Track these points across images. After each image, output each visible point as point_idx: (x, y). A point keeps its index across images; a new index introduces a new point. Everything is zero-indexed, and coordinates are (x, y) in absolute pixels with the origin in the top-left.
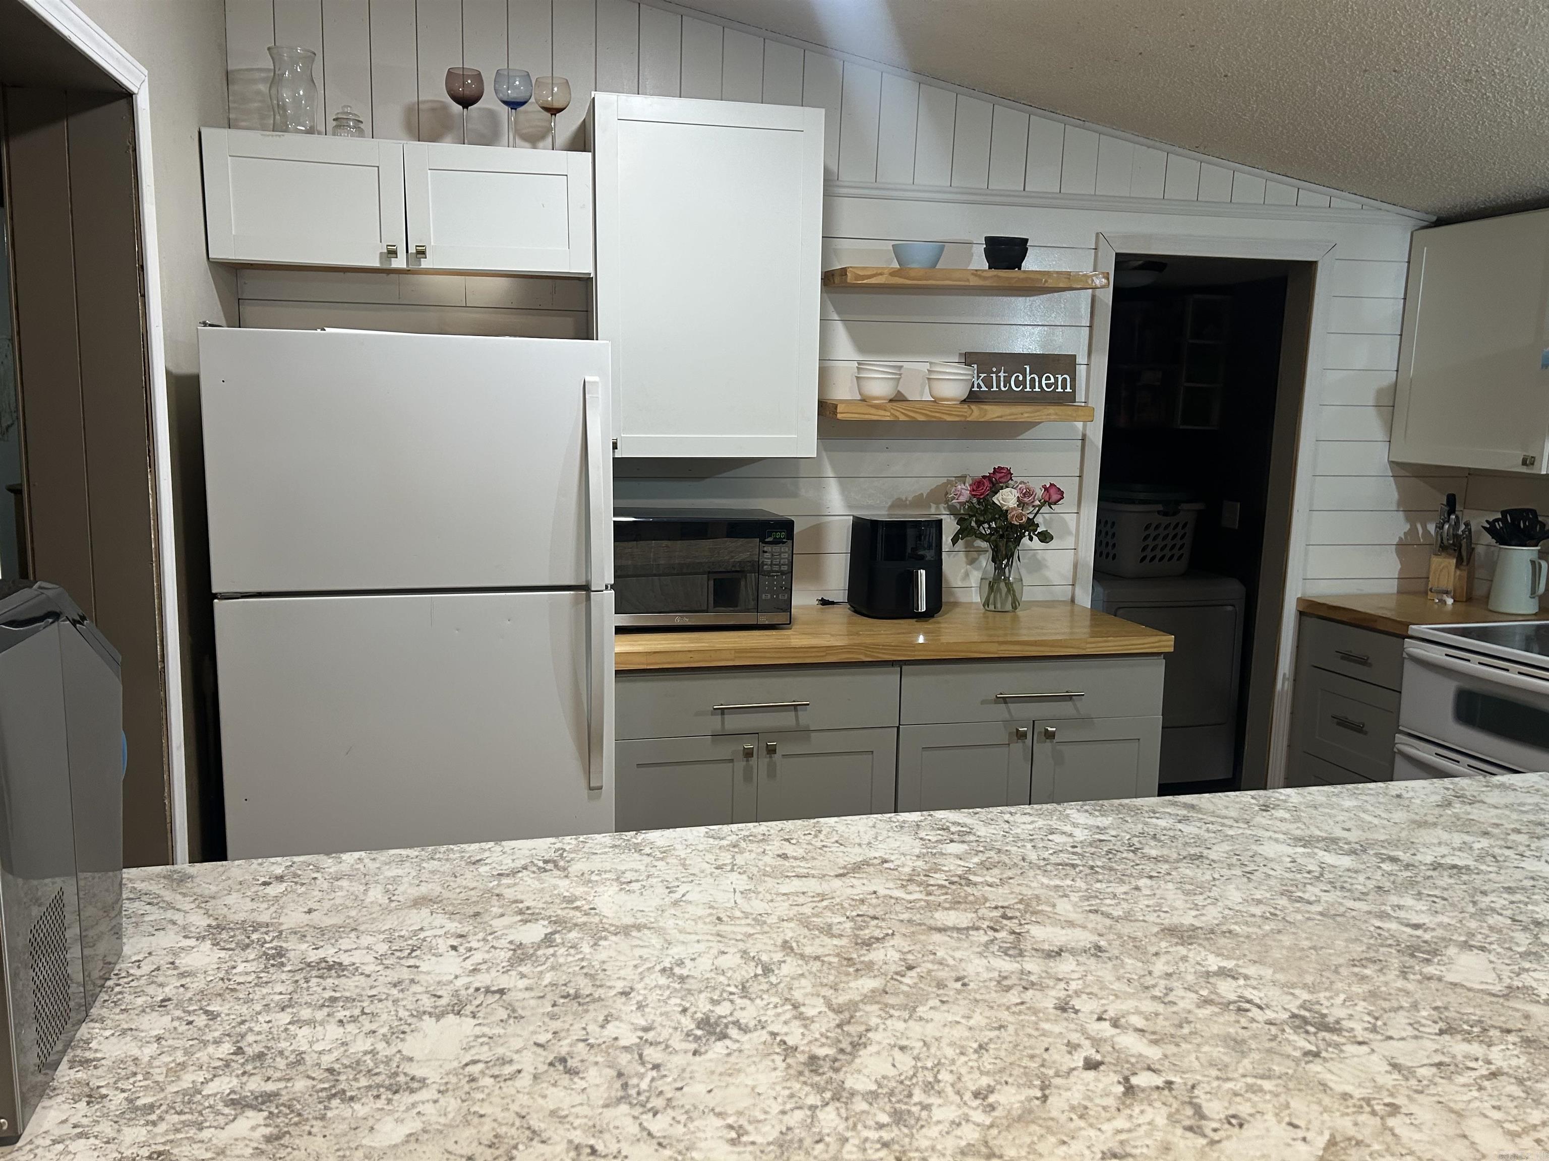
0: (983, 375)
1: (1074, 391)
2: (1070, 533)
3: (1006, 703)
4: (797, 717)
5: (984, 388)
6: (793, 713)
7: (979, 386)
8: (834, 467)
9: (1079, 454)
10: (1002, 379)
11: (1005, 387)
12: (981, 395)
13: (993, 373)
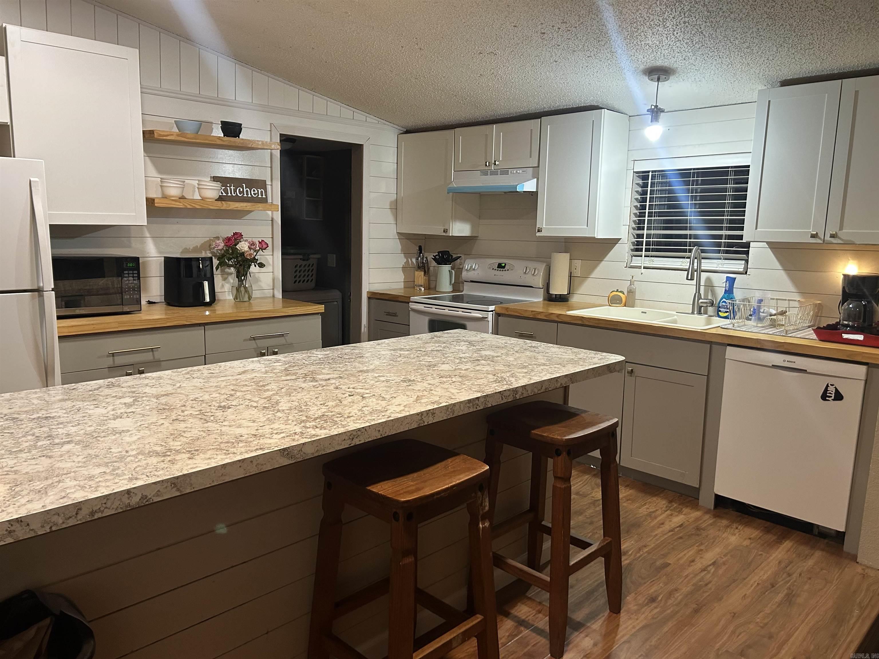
0: (223, 188)
1: (267, 197)
2: (270, 265)
3: (254, 339)
4: (153, 355)
5: (224, 194)
6: (151, 353)
7: (222, 193)
8: (150, 233)
9: (271, 227)
10: (233, 190)
11: (234, 194)
12: (223, 197)
13: (228, 187)
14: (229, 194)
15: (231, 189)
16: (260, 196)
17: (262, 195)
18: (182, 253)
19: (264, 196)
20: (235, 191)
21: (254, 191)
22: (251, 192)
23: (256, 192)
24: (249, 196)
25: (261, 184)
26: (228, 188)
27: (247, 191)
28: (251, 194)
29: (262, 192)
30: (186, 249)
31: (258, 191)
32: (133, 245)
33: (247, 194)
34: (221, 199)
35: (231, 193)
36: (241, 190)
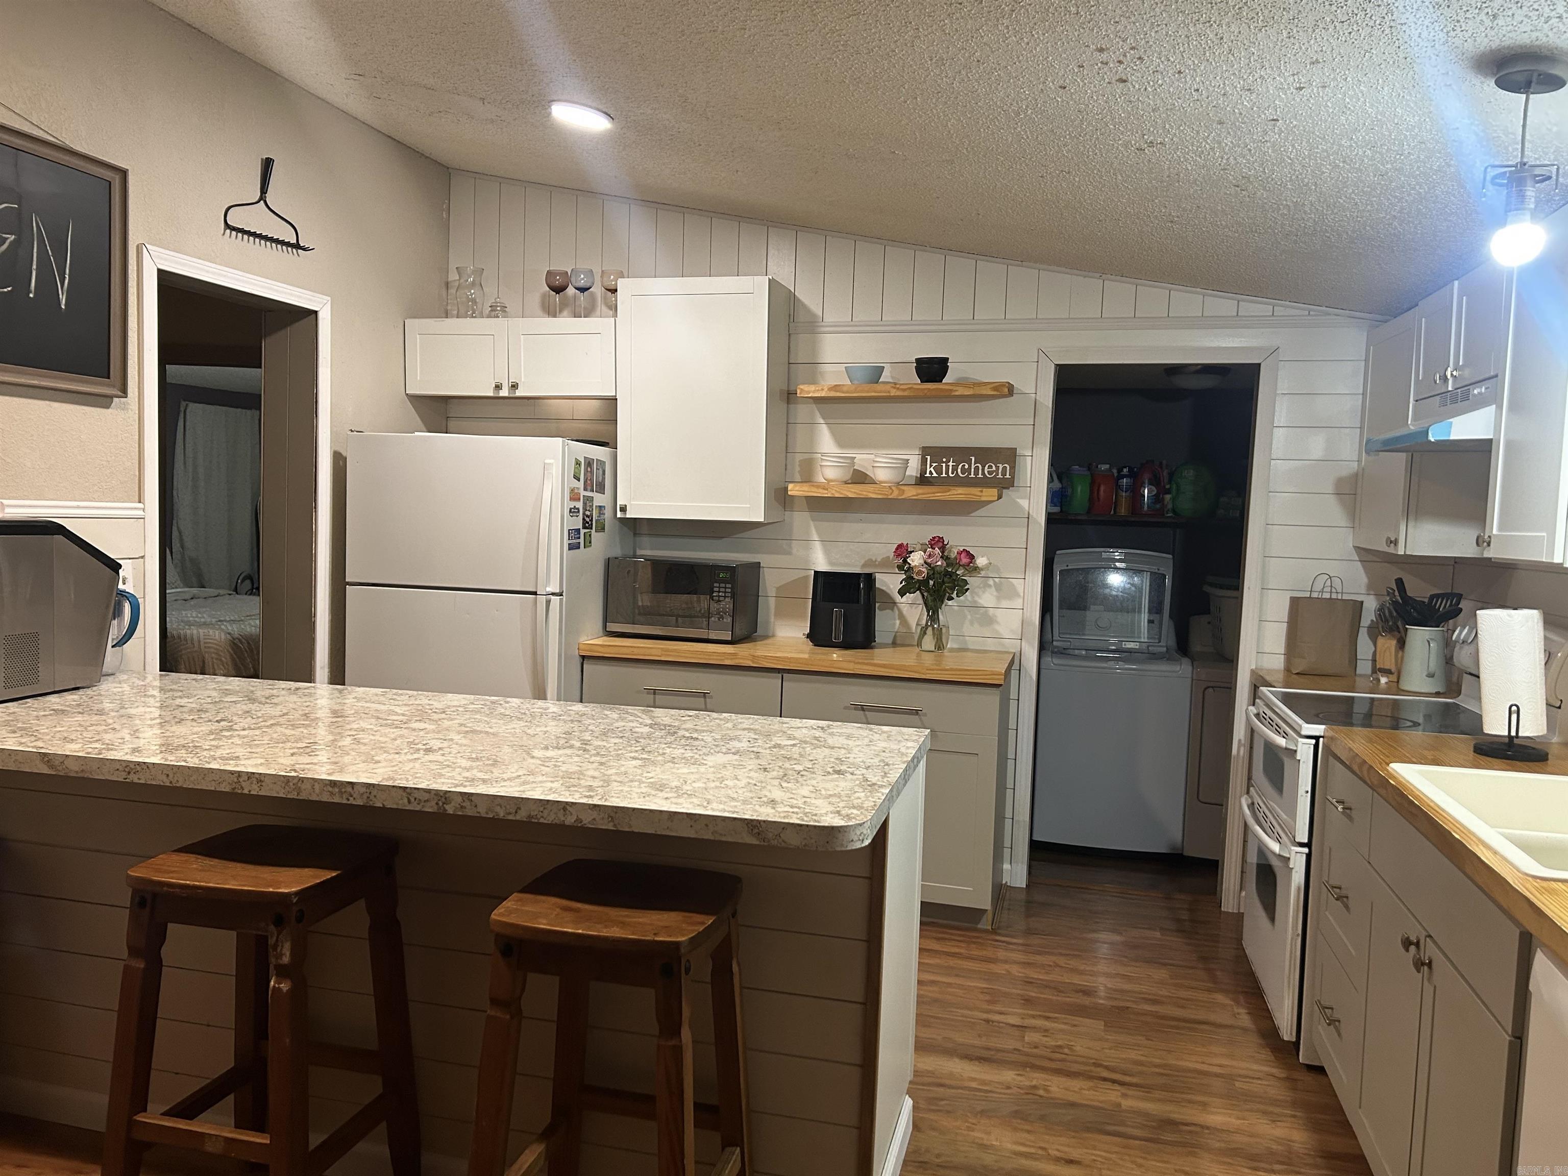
0: (934, 465)
3: (863, 710)
4: (705, 703)
6: (703, 700)
8: (818, 533)
9: (1025, 529)
10: (951, 468)
11: (952, 474)
12: (931, 479)
13: (944, 462)
14: (944, 475)
15: (947, 467)
16: (1000, 476)
17: (1004, 474)
18: (864, 566)
19: (1008, 476)
20: (955, 469)
21: (990, 467)
22: (983, 470)
23: (994, 468)
24: (980, 476)
25: (1010, 456)
26: (944, 465)
27: (977, 468)
28: (983, 473)
29: (1004, 469)
30: (871, 560)
31: (997, 468)
32: (794, 551)
33: (976, 473)
34: (922, 480)
35: (947, 473)
36: (967, 467)
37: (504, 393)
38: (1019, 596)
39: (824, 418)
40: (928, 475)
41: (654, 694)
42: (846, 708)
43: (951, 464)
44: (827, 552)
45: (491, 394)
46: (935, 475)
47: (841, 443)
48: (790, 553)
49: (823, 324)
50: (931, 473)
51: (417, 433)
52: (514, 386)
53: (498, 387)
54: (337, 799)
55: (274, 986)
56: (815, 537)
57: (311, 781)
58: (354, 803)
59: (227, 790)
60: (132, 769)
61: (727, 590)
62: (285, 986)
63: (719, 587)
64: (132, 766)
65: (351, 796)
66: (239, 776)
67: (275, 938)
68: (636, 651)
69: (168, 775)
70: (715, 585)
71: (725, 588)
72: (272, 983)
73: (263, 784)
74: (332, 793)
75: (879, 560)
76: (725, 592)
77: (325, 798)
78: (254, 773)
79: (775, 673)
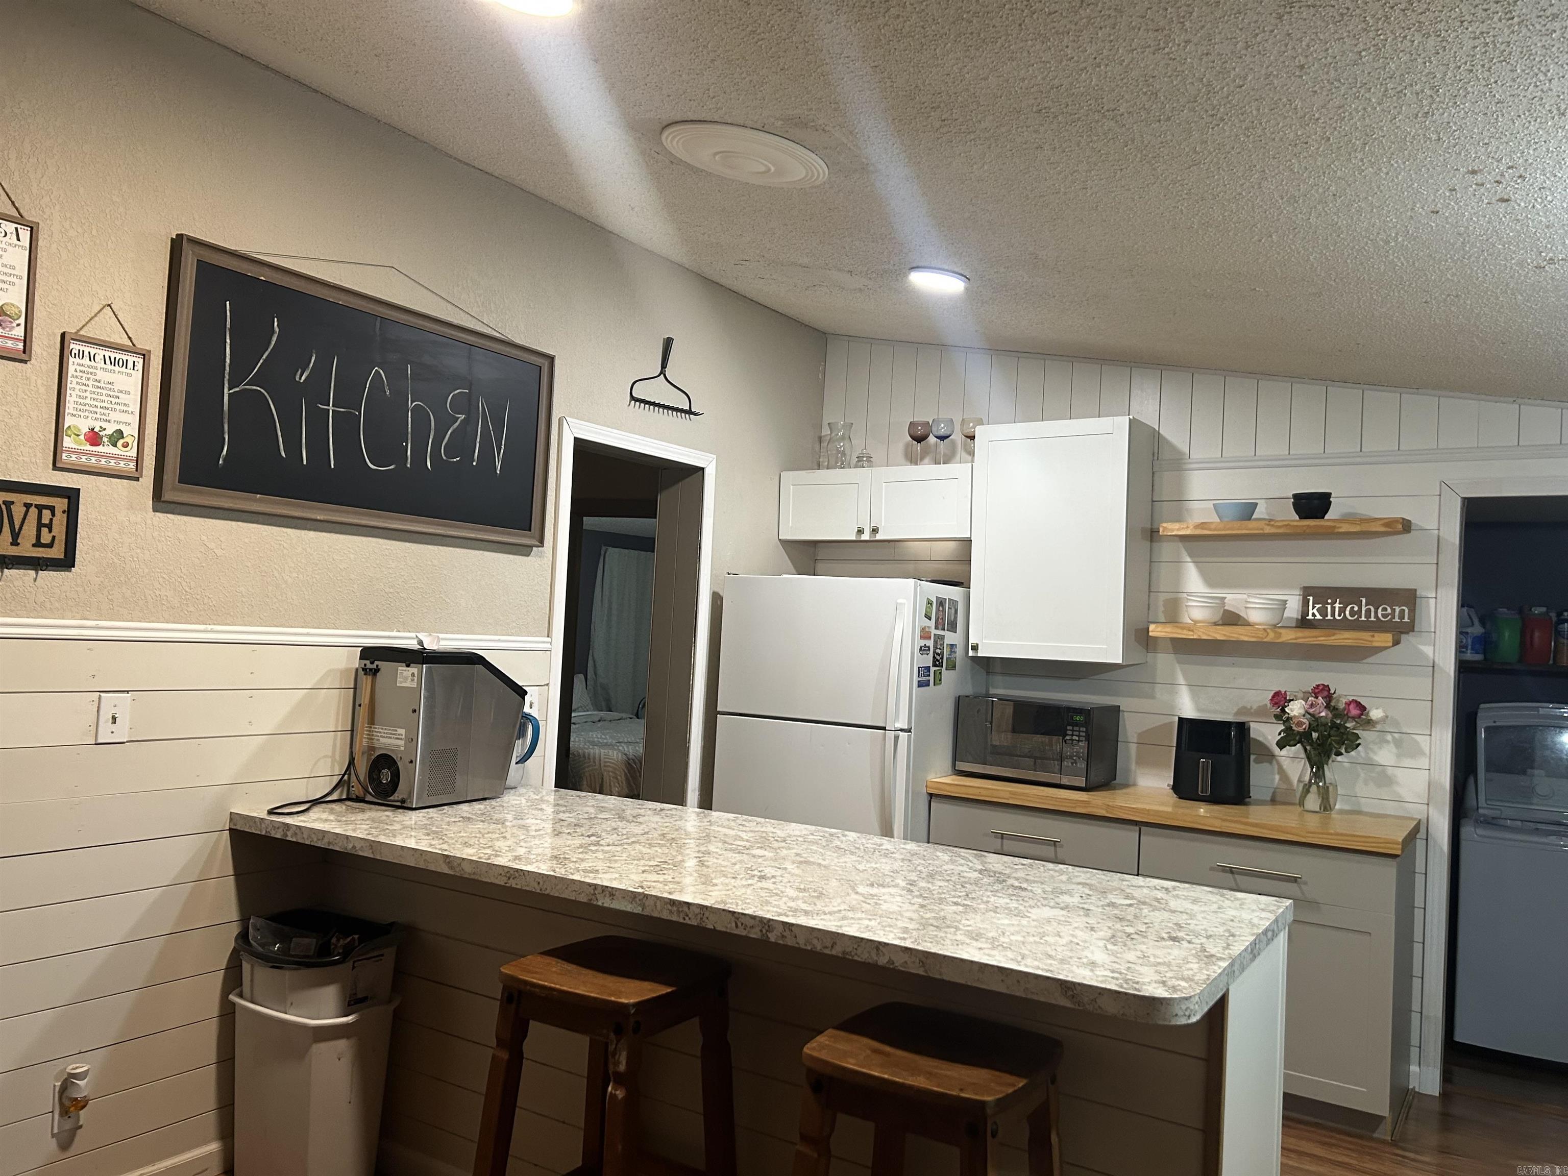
1: (1416, 621)
2: (1423, 754)
4: (1056, 852)
6: (1052, 848)
9: (1431, 679)
10: (1337, 610)
11: (1340, 615)
12: (1315, 622)
13: (1328, 604)
14: (1329, 617)
15: (1333, 609)
16: (1397, 619)
17: (1402, 617)
18: (1237, 714)
19: (1406, 620)
20: (1342, 610)
21: (1385, 609)
22: (1376, 613)
23: (1389, 611)
24: (1373, 619)
25: (1409, 598)
26: (1329, 607)
27: (1368, 612)
28: (1376, 616)
29: (1402, 611)
30: (1244, 708)
31: (1394, 611)
32: (1158, 695)
33: (1368, 616)
34: (1304, 623)
35: (1333, 614)
36: (1356, 609)
37: (866, 537)
38: (1425, 754)
39: (1191, 556)
40: (1310, 617)
41: (1002, 838)
42: (1212, 869)
43: (1337, 605)
44: (1195, 697)
45: (854, 538)
46: (1318, 617)
47: (1210, 582)
48: (1153, 697)
49: (1190, 461)
50: (1314, 615)
51: (785, 576)
52: (875, 531)
53: (860, 531)
54: (674, 918)
55: (611, 1093)
56: (1181, 680)
57: (653, 898)
58: (689, 922)
59: (585, 900)
60: (511, 875)
61: (1081, 734)
62: (620, 1094)
63: (1073, 731)
64: (512, 872)
65: (687, 916)
66: (595, 888)
67: (614, 1046)
68: (983, 792)
69: (539, 883)
70: (1069, 728)
71: (1079, 731)
72: (610, 1089)
73: (615, 898)
74: (671, 912)
75: (1255, 707)
76: (1079, 736)
77: (665, 915)
78: (607, 887)
79: (1132, 825)
